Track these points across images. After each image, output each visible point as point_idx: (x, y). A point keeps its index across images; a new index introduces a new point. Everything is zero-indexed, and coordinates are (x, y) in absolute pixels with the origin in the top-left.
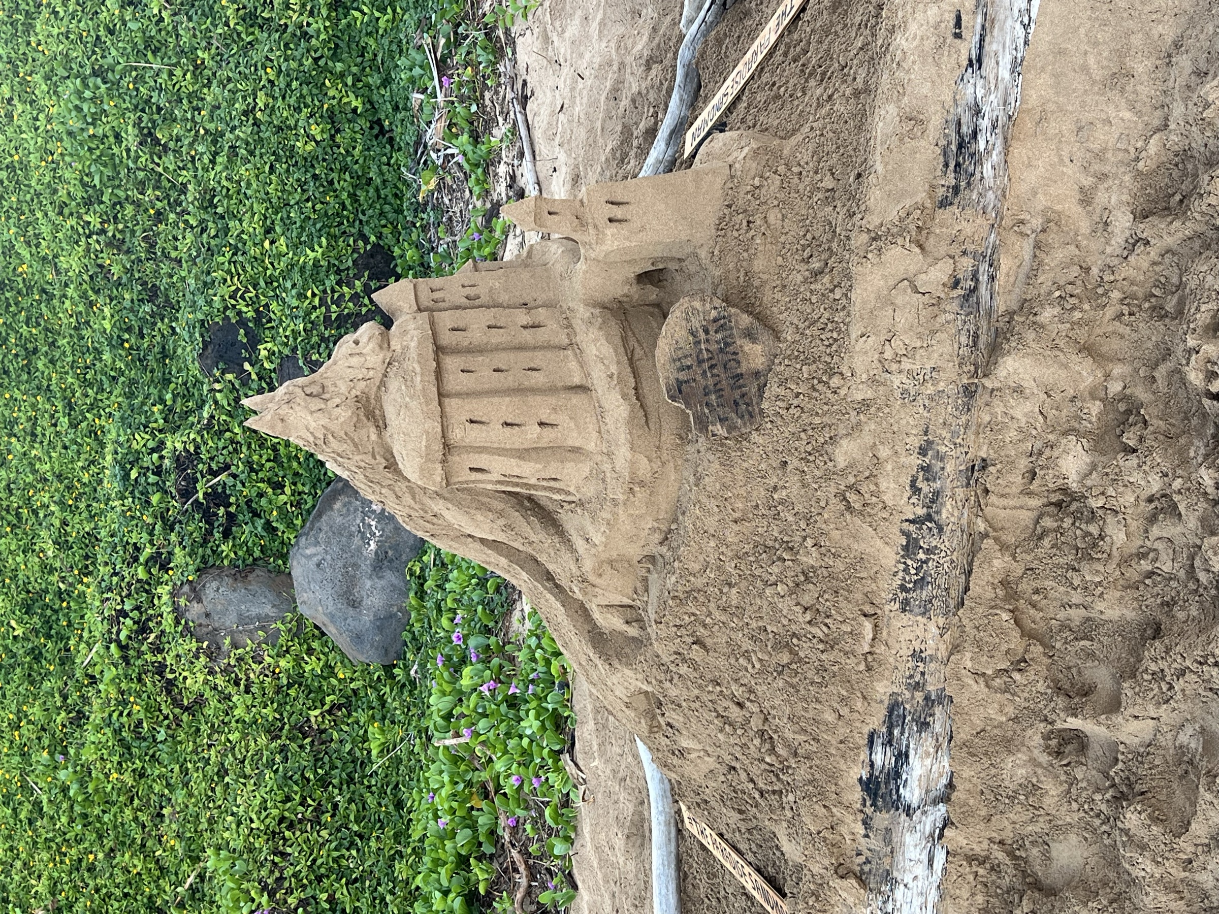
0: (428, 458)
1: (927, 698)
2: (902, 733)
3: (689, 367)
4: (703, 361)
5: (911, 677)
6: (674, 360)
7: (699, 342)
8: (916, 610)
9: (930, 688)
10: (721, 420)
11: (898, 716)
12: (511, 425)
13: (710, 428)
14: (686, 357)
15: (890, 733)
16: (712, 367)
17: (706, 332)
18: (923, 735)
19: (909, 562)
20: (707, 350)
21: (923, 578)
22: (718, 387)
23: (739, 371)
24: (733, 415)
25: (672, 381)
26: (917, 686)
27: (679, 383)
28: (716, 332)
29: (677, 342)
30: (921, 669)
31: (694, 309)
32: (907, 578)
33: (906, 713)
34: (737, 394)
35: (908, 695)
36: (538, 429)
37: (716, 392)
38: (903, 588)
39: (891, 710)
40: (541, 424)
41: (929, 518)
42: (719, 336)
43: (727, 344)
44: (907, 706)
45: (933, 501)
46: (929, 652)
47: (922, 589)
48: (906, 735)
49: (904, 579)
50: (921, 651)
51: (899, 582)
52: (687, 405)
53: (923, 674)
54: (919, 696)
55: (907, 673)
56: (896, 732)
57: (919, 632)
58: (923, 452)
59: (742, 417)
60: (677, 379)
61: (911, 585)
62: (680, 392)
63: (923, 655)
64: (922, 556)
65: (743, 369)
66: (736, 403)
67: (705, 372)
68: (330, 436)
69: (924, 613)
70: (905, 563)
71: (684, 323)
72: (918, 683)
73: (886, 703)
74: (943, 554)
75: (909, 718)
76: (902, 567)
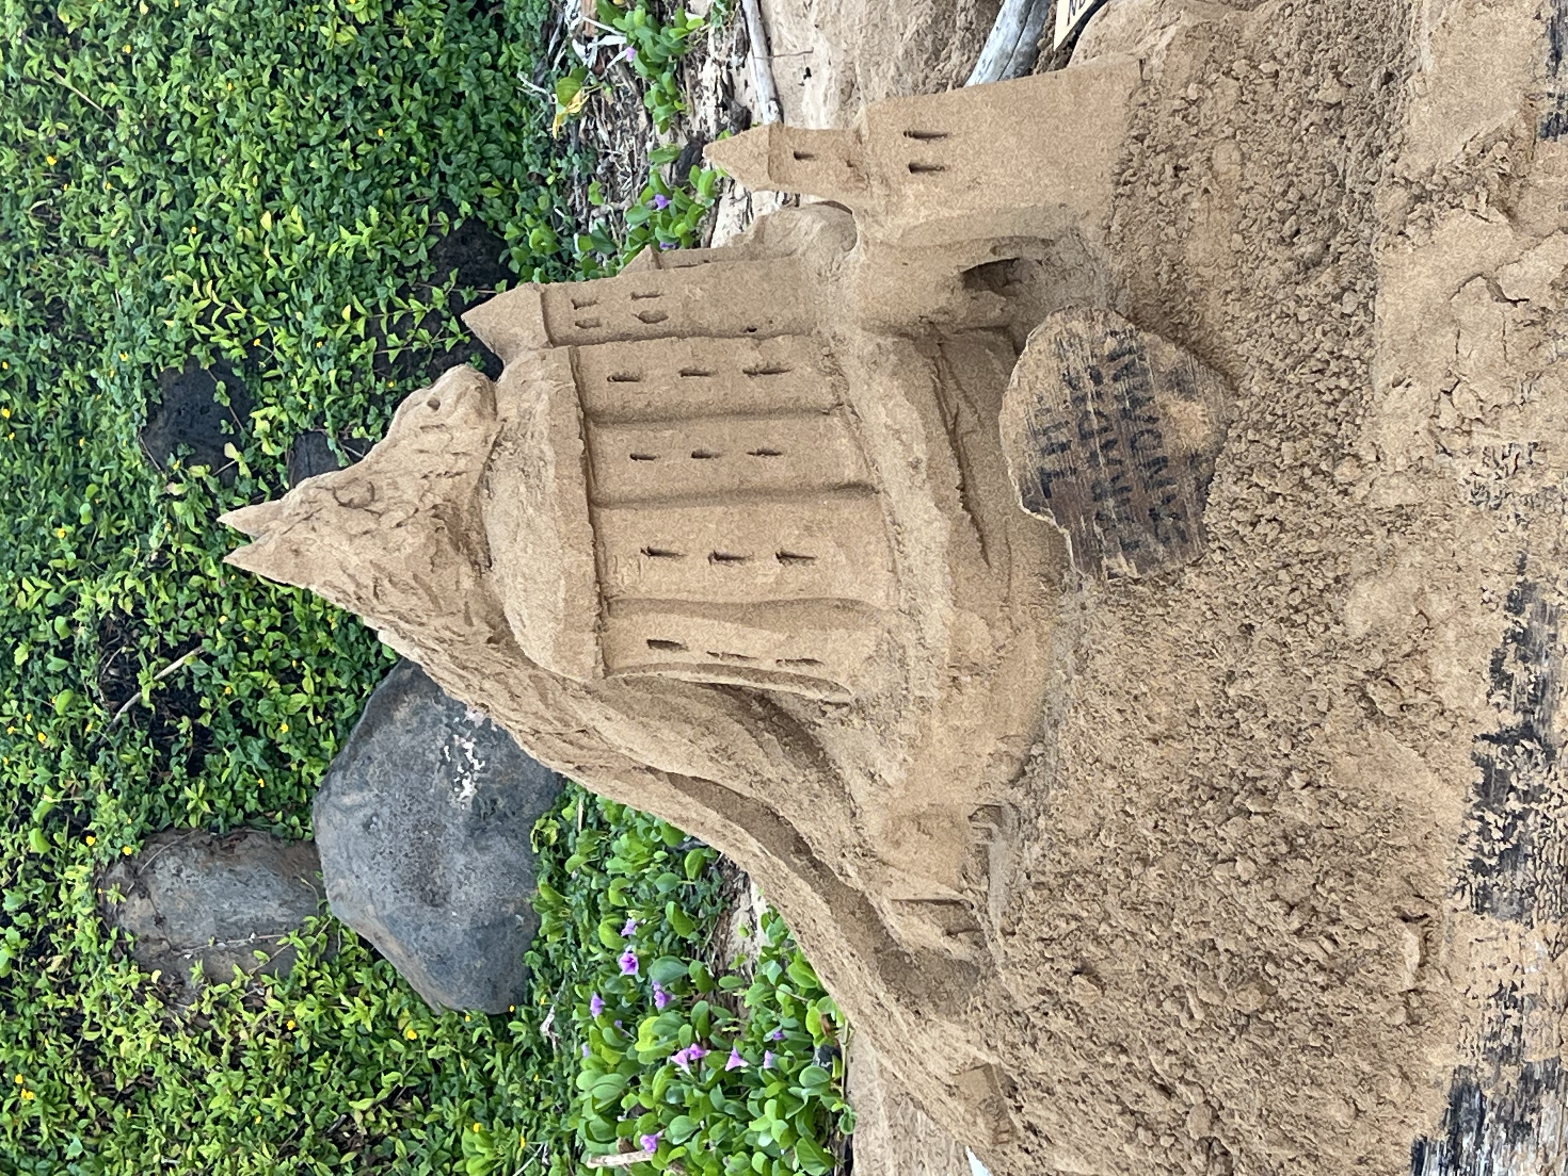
0: (570, 623)
1: (1526, 1077)
2: (1478, 1144)
3: (1064, 447)
4: (1092, 434)
5: (1495, 1036)
6: (1035, 434)
7: (1083, 399)
8: (1504, 908)
9: (1532, 1058)
10: (1125, 547)
11: (1471, 1111)
12: (727, 558)
13: (1105, 562)
14: (1057, 427)
15: (1455, 1144)
16: (1107, 446)
17: (1097, 378)
18: (1519, 1147)
19: (1490, 817)
20: (1098, 413)
21: (1517, 848)
22: (1121, 483)
23: (1159, 453)
24: (1150, 538)
25: (1031, 473)
26: (1506, 1055)
27: (1046, 476)
28: (1116, 379)
29: (1041, 399)
30: (1513, 1022)
31: (1072, 335)
32: (1487, 848)
33: (1487, 1105)
34: (1156, 497)
35: (1488, 1071)
36: (777, 566)
37: (1114, 493)
38: (1478, 867)
39: (1457, 1099)
40: (783, 557)
41: (1528, 732)
42: (1121, 387)
43: (1135, 402)
44: (1488, 1093)
45: (1535, 700)
46: (1529, 989)
47: (1514, 868)
48: (1486, 1148)
49: (1480, 849)
50: (1514, 988)
51: (1471, 856)
52: (1061, 519)
53: (1517, 1030)
54: (1510, 1073)
55: (1488, 1030)
56: (1467, 1142)
57: (1510, 949)
58: (1515, 604)
59: (1166, 541)
60: (1042, 471)
61: (1494, 861)
62: (1047, 493)
63: (1518, 995)
64: (1514, 804)
65: (1167, 450)
66: (1154, 515)
67: (1094, 455)
68: (386, 582)
69: (1519, 915)
70: (1481, 819)
71: (1054, 363)
72: (1508, 1049)
73: (1447, 1086)
74: (1555, 801)
75: (1490, 1115)
76: (1476, 825)
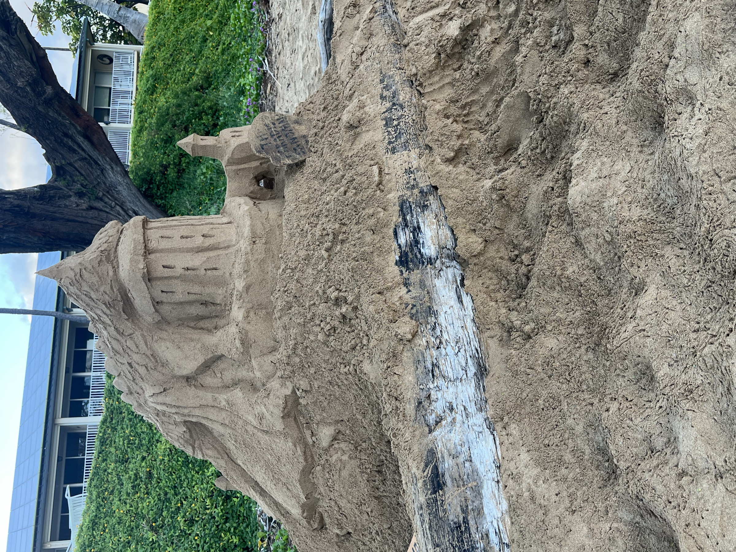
1: (421, 192)
2: (412, 216)
3: (266, 139)
4: (274, 135)
5: (408, 183)
6: (258, 137)
7: (271, 128)
8: (401, 149)
9: (421, 185)
10: (287, 157)
11: (407, 208)
13: (282, 161)
14: (264, 135)
15: (405, 219)
16: (279, 137)
17: (274, 124)
18: (425, 212)
19: (390, 129)
20: (275, 131)
21: (399, 133)
22: (284, 144)
23: (294, 136)
24: (294, 154)
25: (258, 145)
26: (413, 187)
27: (262, 146)
28: (279, 124)
29: (258, 130)
30: (413, 177)
31: (266, 116)
32: (391, 137)
33: (411, 204)
34: (295, 146)
35: (409, 193)
37: (282, 146)
38: (390, 143)
39: (401, 207)
41: (394, 104)
42: (281, 125)
43: (285, 127)
44: (411, 200)
45: (394, 97)
46: (414, 167)
47: (400, 138)
48: (415, 216)
49: (389, 138)
50: (410, 168)
51: (387, 142)
52: (267, 153)
53: (415, 179)
54: (416, 191)
55: (405, 182)
56: (408, 218)
57: (405, 158)
58: (382, 81)
59: (299, 154)
60: (261, 144)
61: (394, 139)
62: (263, 149)
63: (412, 170)
64: (395, 123)
65: (296, 136)
66: (295, 149)
67: (275, 139)
69: (406, 149)
70: (387, 131)
71: (261, 122)
72: (413, 185)
73: (397, 204)
74: (407, 117)
75: (413, 206)
76: (386, 134)
